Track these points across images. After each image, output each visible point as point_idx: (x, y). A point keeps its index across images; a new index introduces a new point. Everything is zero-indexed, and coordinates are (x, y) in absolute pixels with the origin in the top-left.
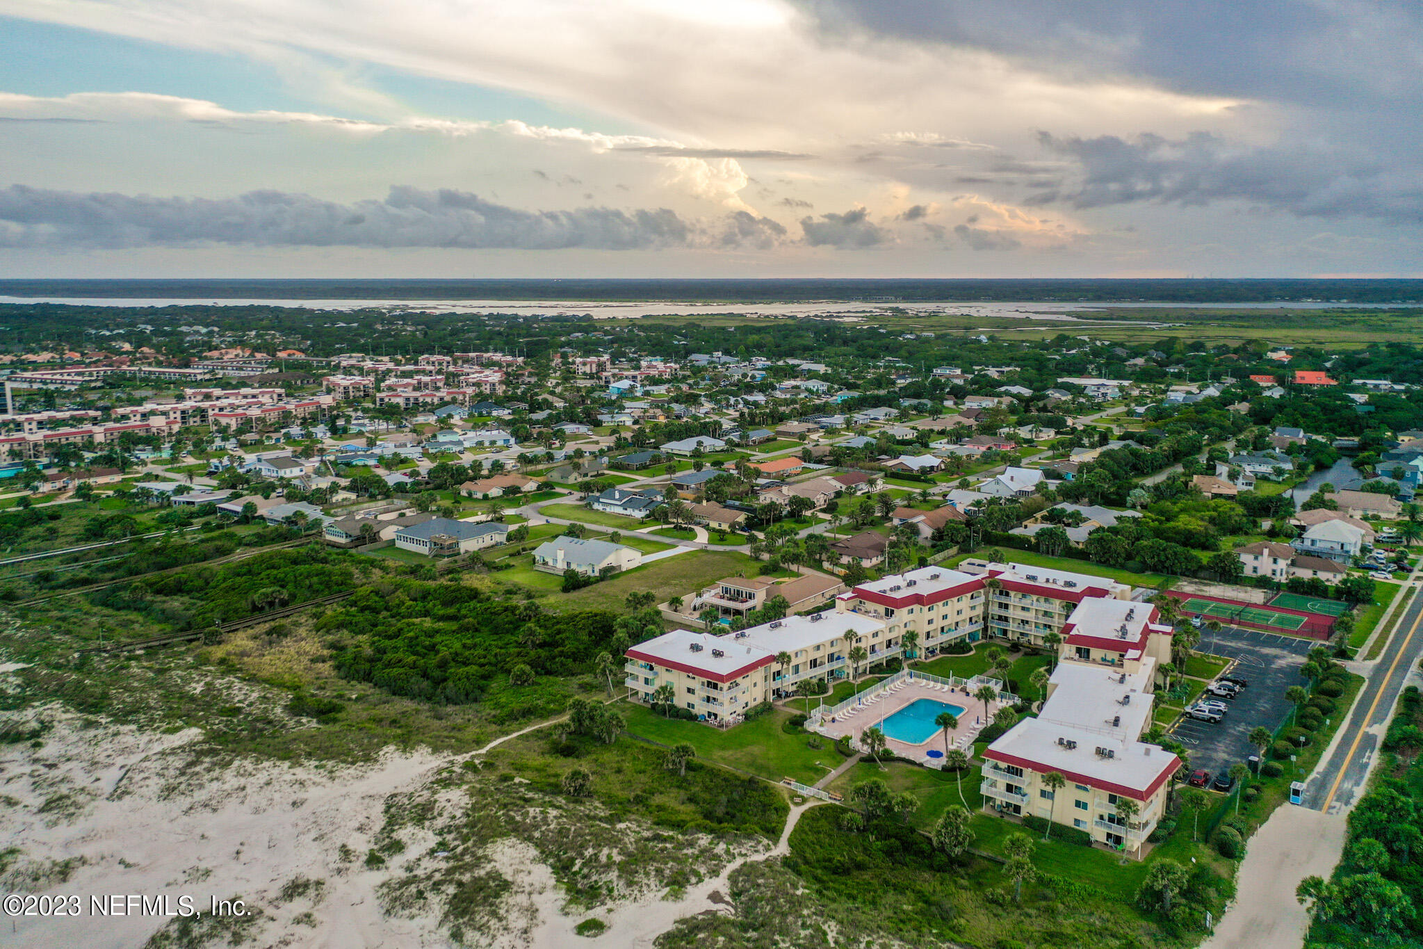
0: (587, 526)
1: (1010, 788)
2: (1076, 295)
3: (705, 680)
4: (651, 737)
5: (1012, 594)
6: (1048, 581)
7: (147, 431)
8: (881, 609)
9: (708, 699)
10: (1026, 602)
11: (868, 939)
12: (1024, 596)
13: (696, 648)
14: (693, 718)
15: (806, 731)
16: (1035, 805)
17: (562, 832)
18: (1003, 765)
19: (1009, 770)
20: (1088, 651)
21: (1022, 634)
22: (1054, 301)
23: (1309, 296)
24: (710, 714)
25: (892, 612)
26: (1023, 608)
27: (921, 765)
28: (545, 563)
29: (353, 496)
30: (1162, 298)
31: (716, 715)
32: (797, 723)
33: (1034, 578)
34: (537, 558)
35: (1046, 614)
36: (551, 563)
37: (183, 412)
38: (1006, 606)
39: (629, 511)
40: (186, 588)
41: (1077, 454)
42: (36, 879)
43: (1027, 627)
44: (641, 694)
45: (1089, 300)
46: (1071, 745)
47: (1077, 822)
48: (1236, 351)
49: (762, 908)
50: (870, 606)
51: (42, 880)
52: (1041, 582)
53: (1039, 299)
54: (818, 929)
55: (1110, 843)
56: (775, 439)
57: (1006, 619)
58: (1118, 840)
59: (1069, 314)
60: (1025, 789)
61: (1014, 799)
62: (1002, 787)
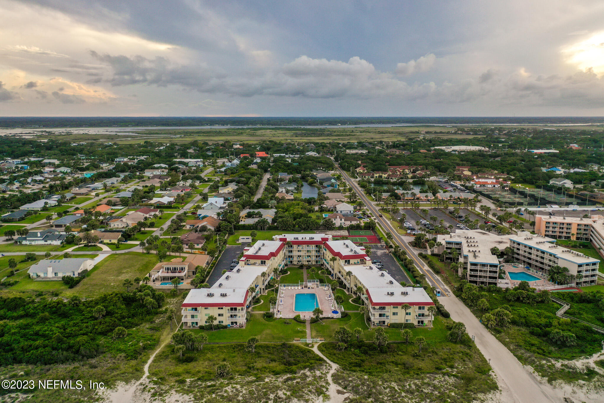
0: (37, 253)
1: (380, 315)
2: (127, 124)
3: (229, 308)
4: (217, 341)
5: (295, 246)
6: (303, 238)
8: (259, 261)
9: (231, 316)
10: (300, 248)
11: (408, 384)
12: (299, 246)
13: (210, 295)
14: (225, 327)
15: (276, 319)
16: (392, 320)
17: (251, 393)
18: (377, 307)
19: (380, 308)
20: (349, 261)
21: (298, 261)
22: (117, 126)
23: (217, 124)
24: (232, 323)
25: (265, 262)
26: (298, 251)
27: (333, 318)
28: (38, 276)
30: (163, 125)
31: (236, 323)
32: (269, 316)
33: (297, 238)
34: (31, 274)
35: (308, 251)
36: (42, 275)
38: (291, 251)
39: (49, 242)
41: (221, 190)
43: (301, 258)
44: (189, 324)
45: (133, 126)
46: (392, 294)
47: (407, 320)
48: (222, 145)
49: (362, 389)
50: (252, 261)
52: (300, 239)
53: (111, 126)
54: (391, 388)
55: (420, 324)
56: (75, 198)
57: (291, 257)
58: (422, 322)
59: (133, 132)
60: (387, 314)
61: (382, 319)
62: (377, 316)
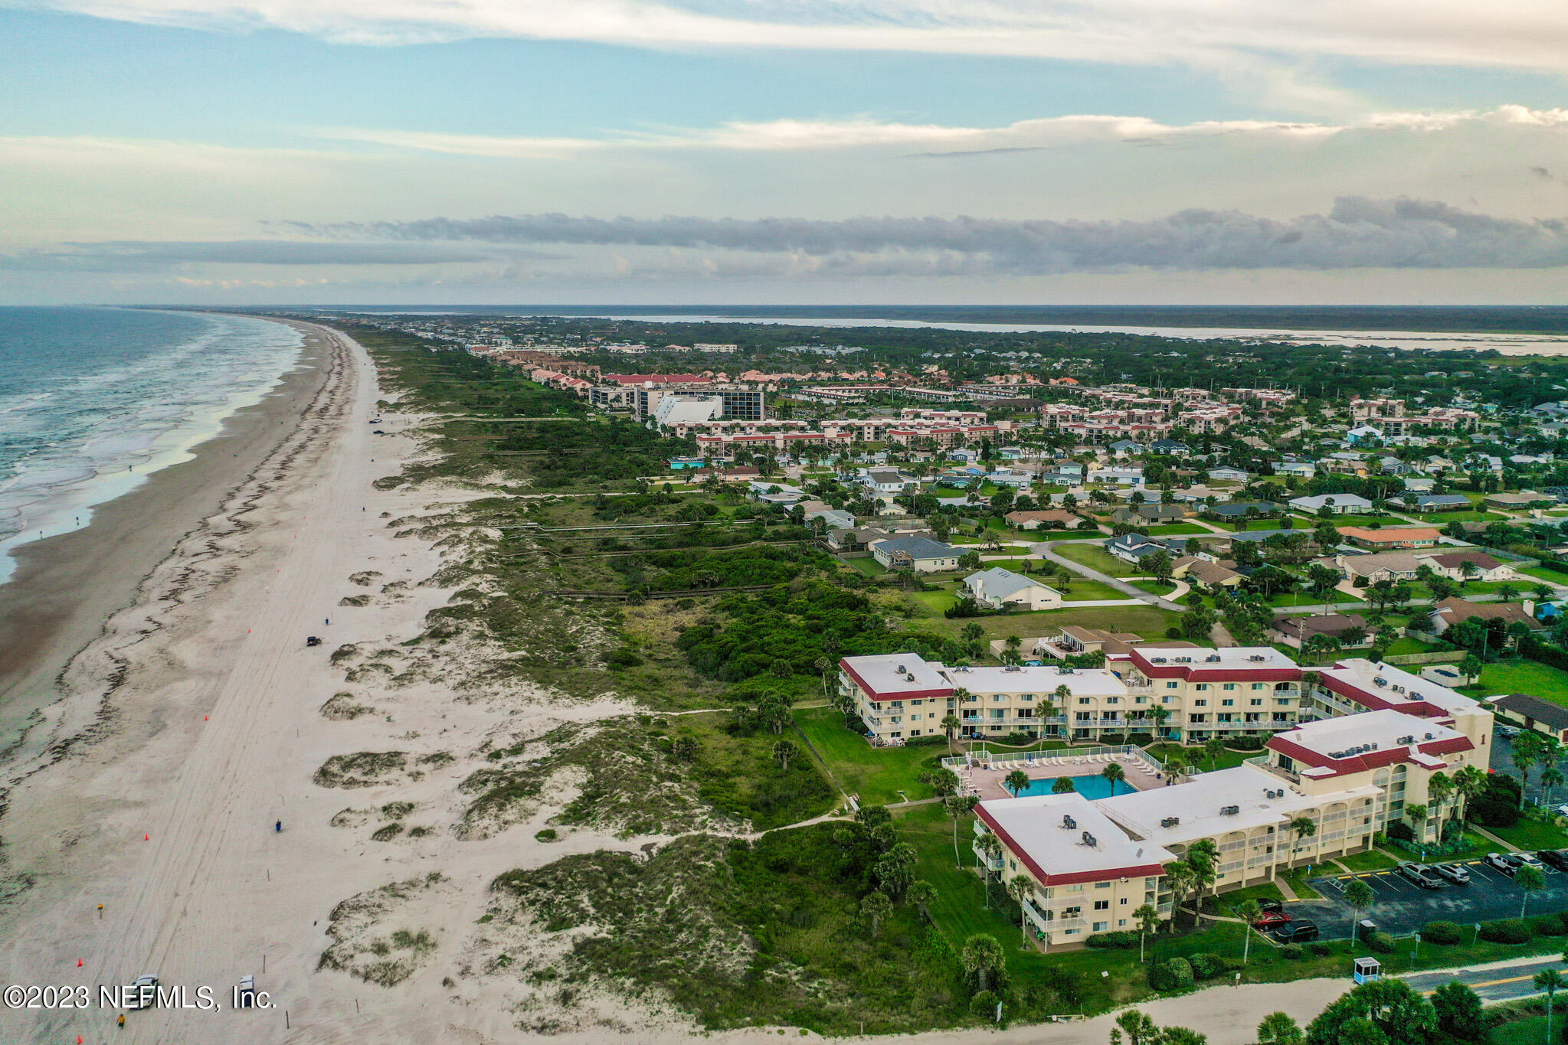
5: (1334, 695)
6: (1394, 688)
7: (822, 441)
13: (902, 670)
14: (864, 732)
20: (1290, 762)
28: (970, 591)
29: (903, 512)
37: (877, 428)
38: (1328, 709)
39: (1136, 559)
40: (675, 563)
42: (336, 712)
51: (339, 714)
56: (1471, 509)
